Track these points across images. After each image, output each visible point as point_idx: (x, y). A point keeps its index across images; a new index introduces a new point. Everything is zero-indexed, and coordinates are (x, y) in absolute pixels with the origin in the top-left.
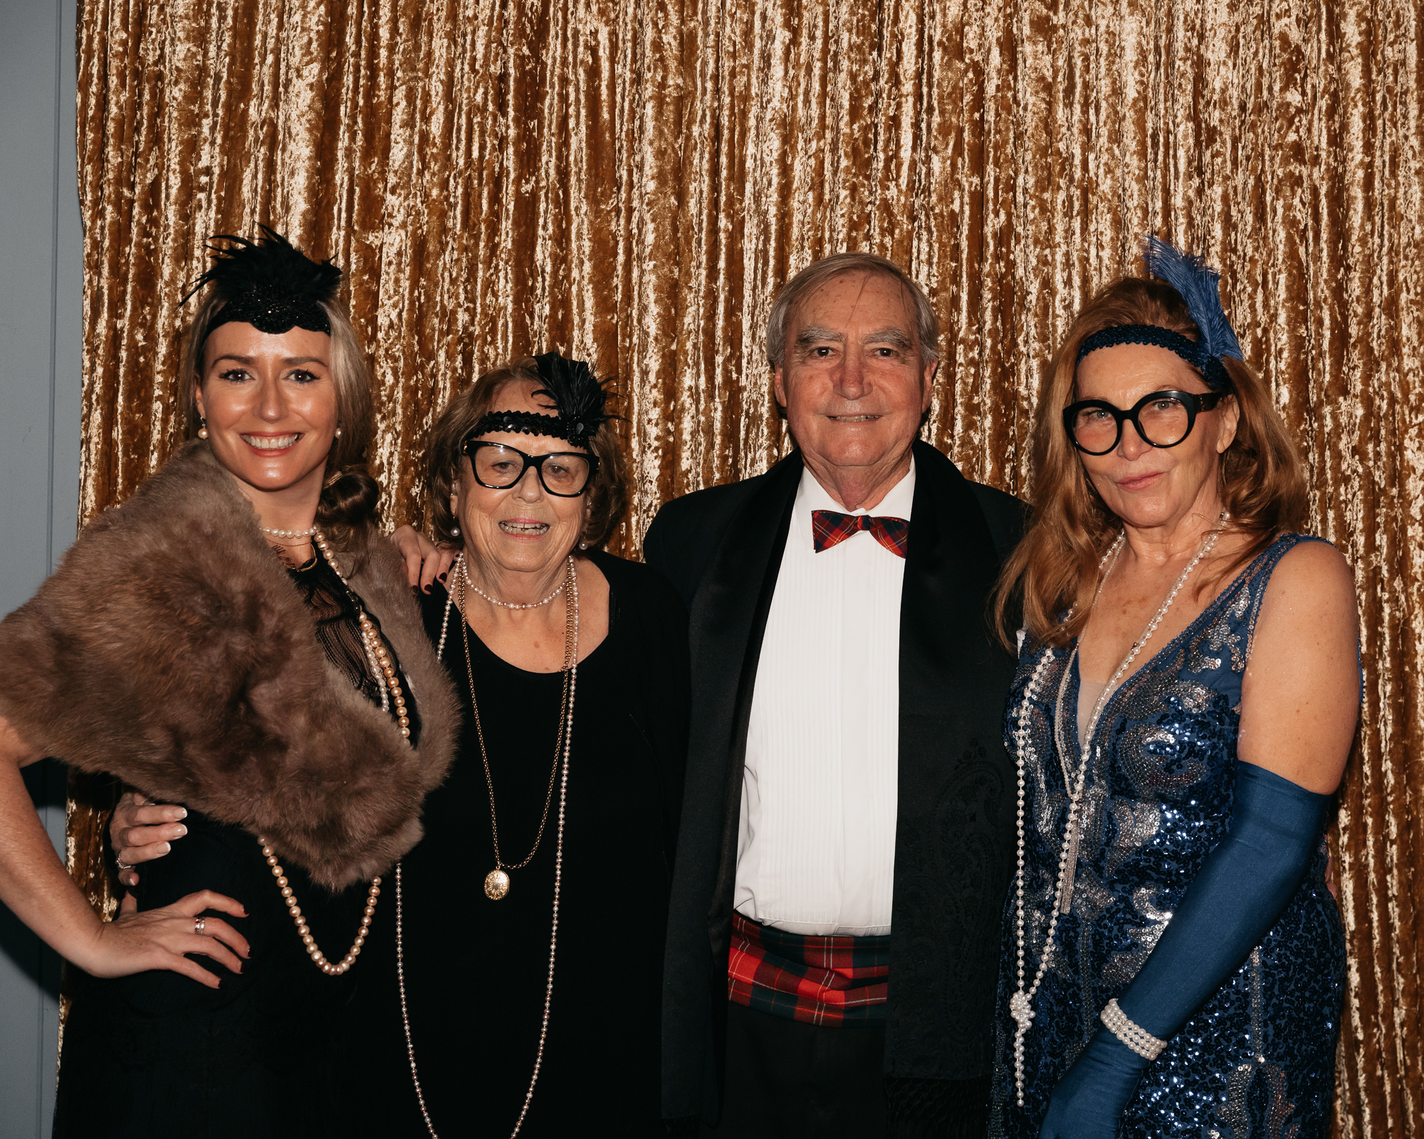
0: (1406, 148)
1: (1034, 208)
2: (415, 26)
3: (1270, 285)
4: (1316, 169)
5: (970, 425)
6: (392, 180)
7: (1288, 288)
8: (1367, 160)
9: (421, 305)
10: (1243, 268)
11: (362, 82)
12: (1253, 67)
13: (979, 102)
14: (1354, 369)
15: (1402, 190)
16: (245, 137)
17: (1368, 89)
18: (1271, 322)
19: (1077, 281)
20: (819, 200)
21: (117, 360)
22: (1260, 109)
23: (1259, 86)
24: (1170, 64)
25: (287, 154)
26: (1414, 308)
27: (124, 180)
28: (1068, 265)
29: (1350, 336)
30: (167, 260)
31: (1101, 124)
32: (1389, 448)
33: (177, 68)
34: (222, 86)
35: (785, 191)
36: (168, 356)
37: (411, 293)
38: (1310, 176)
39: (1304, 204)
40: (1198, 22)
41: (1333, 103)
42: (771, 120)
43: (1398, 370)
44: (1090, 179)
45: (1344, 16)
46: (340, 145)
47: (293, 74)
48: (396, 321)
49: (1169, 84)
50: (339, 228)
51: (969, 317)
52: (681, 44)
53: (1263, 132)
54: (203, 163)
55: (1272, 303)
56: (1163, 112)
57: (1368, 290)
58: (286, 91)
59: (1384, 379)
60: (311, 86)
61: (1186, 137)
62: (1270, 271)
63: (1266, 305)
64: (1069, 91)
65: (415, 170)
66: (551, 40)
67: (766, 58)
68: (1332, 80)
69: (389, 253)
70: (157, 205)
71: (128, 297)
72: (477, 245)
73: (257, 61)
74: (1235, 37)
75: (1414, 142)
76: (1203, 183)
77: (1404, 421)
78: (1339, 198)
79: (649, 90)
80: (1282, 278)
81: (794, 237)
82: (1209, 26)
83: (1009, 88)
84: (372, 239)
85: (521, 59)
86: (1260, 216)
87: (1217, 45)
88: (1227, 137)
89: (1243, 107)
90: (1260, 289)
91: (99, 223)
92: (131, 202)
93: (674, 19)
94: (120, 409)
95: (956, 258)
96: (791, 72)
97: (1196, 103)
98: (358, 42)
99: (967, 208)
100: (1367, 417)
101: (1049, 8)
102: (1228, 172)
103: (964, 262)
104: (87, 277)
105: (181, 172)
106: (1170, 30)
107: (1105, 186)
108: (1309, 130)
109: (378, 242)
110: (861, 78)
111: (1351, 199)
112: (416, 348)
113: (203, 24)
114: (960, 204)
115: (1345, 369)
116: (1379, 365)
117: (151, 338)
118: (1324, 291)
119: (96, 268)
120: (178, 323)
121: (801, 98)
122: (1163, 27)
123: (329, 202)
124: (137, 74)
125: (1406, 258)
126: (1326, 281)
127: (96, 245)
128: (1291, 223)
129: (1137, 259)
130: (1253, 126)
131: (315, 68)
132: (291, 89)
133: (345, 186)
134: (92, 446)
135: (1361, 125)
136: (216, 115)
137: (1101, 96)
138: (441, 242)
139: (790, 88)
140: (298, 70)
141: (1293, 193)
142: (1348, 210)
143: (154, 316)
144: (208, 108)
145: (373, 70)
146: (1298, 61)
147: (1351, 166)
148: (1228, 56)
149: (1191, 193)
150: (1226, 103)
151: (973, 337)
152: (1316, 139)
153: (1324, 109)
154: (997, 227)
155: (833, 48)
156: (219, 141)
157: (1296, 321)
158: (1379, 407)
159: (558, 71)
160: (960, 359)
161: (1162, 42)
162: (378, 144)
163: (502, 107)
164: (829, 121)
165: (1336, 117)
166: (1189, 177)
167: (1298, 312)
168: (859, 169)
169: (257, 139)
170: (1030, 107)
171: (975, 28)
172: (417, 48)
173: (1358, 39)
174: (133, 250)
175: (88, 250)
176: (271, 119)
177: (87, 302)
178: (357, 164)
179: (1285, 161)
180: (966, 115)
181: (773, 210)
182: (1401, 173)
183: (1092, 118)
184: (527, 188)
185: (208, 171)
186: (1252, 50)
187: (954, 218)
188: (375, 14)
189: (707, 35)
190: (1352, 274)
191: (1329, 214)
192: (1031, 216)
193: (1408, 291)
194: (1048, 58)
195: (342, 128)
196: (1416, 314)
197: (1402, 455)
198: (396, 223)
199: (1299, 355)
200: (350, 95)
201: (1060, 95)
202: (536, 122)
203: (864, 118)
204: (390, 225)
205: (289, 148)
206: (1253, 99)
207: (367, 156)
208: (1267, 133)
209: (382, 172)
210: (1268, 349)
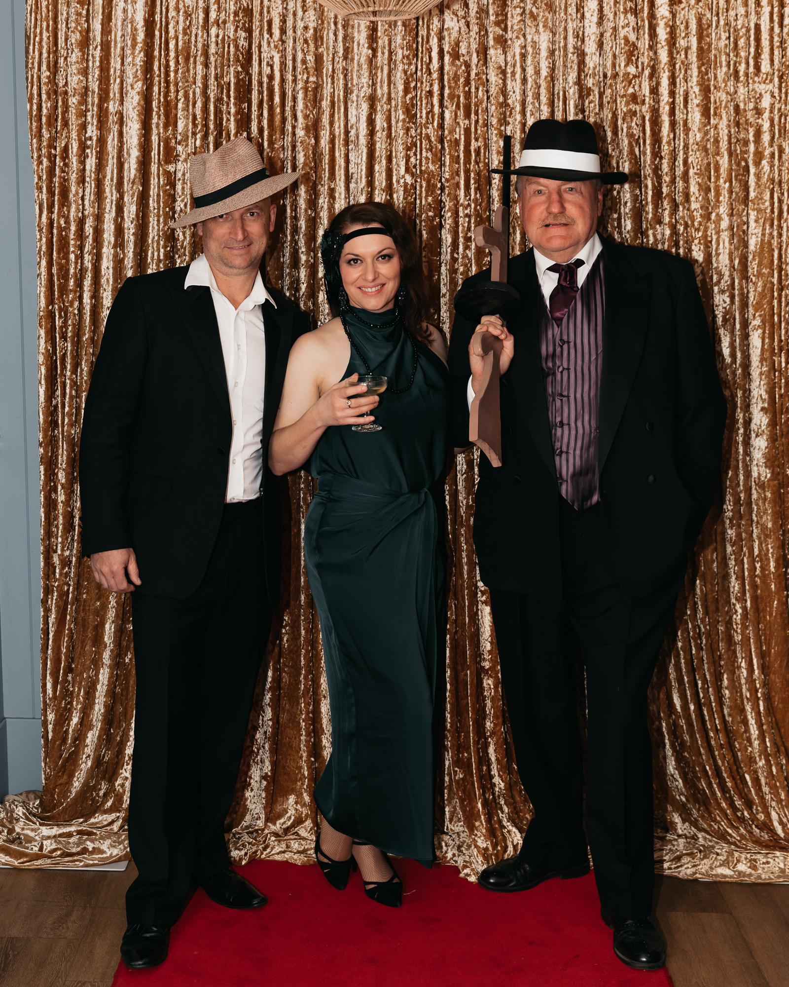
0: (691, 92)
1: (497, 135)
2: (187, 59)
4: (643, 107)
5: (467, 247)
6: (179, 138)
8: (671, 100)
11: (162, 90)
12: (610, 55)
13: (467, 82)
14: (666, 209)
15: (690, 115)
16: (108, 120)
17: (672, 63)
20: (389, 136)
21: (52, 233)
22: (615, 76)
23: (614, 65)
24: (566, 55)
25: (128, 128)
26: (696, 177)
27: (51, 146)
29: (663, 193)
30: (73, 184)
31: (529, 90)
32: (685, 250)
33: (74, 89)
34: (96, 95)
35: (372, 133)
36: (76, 231)
38: (640, 111)
39: (637, 125)
40: (581, 33)
41: (652, 71)
42: (364, 97)
43: (688, 210)
45: (656, 25)
46: (153, 121)
47: (129, 88)
48: (183, 208)
49: (565, 66)
50: (154, 163)
51: (465, 192)
52: (316, 60)
53: (616, 88)
54: (87, 136)
56: (561, 81)
57: (673, 168)
58: (127, 96)
59: (681, 214)
60: (138, 93)
61: (574, 93)
62: (621, 161)
64: (513, 74)
65: (190, 133)
66: (254, 63)
67: (360, 65)
68: (652, 59)
69: (179, 175)
70: (67, 157)
71: (56, 203)
73: (112, 82)
74: (600, 40)
75: (696, 89)
77: (692, 236)
78: (656, 122)
79: (300, 85)
80: (627, 165)
81: (377, 155)
82: (586, 35)
83: (483, 73)
84: (171, 168)
85: (237, 73)
86: (615, 133)
87: (591, 44)
88: (596, 93)
89: (605, 76)
91: (41, 166)
92: (55, 156)
93: (312, 47)
94: (55, 258)
95: (458, 163)
96: (374, 72)
97: (579, 75)
98: (160, 69)
99: (463, 137)
100: (671, 235)
101: (503, 30)
102: (597, 111)
103: (462, 165)
104: (37, 194)
105: (79, 140)
106: (565, 38)
108: (640, 86)
109: (173, 170)
110: (409, 73)
111: (662, 121)
113: (85, 65)
114: (460, 134)
115: (660, 210)
116: (678, 207)
117: (67, 222)
118: (648, 171)
119: (40, 189)
120: (80, 215)
121: (379, 84)
122: (562, 36)
123: (149, 151)
124: (54, 92)
125: (692, 150)
126: (649, 165)
127: (40, 178)
128: (630, 136)
130: (611, 85)
131: (140, 84)
132: (129, 94)
133: (157, 143)
134: (42, 277)
135: (667, 82)
136: (93, 110)
137: (529, 75)
139: (373, 80)
140: (132, 86)
141: (632, 121)
142: (661, 127)
143: (69, 212)
144: (90, 107)
145: (167, 82)
146: (634, 50)
147: (662, 104)
148: (597, 50)
150: (595, 75)
151: (467, 203)
152: (643, 91)
153: (647, 75)
155: (394, 58)
156: (95, 123)
158: (679, 230)
159: (257, 78)
160: (461, 214)
161: (562, 44)
162: (172, 121)
164: (393, 95)
165: (654, 79)
168: (410, 119)
169: (113, 122)
170: (494, 82)
171: (465, 43)
172: (188, 70)
173: (666, 37)
174: (57, 179)
175: (36, 180)
176: (120, 111)
177: (37, 207)
178: (161, 131)
179: (627, 104)
180: (461, 88)
181: (365, 143)
182: (689, 106)
185: (90, 138)
186: (610, 45)
187: (457, 142)
188: (167, 55)
189: (328, 55)
190: (664, 161)
191: (652, 130)
192: (495, 139)
193: (693, 168)
194: (503, 56)
195: (154, 113)
196: (697, 180)
197: (691, 254)
198: (181, 159)
199: (635, 204)
200: (157, 96)
201: (509, 75)
202: (246, 104)
203: (411, 93)
204: (179, 160)
205: (129, 125)
206: (610, 71)
207: (166, 126)
208: (618, 89)
209: (174, 135)
210: (620, 202)
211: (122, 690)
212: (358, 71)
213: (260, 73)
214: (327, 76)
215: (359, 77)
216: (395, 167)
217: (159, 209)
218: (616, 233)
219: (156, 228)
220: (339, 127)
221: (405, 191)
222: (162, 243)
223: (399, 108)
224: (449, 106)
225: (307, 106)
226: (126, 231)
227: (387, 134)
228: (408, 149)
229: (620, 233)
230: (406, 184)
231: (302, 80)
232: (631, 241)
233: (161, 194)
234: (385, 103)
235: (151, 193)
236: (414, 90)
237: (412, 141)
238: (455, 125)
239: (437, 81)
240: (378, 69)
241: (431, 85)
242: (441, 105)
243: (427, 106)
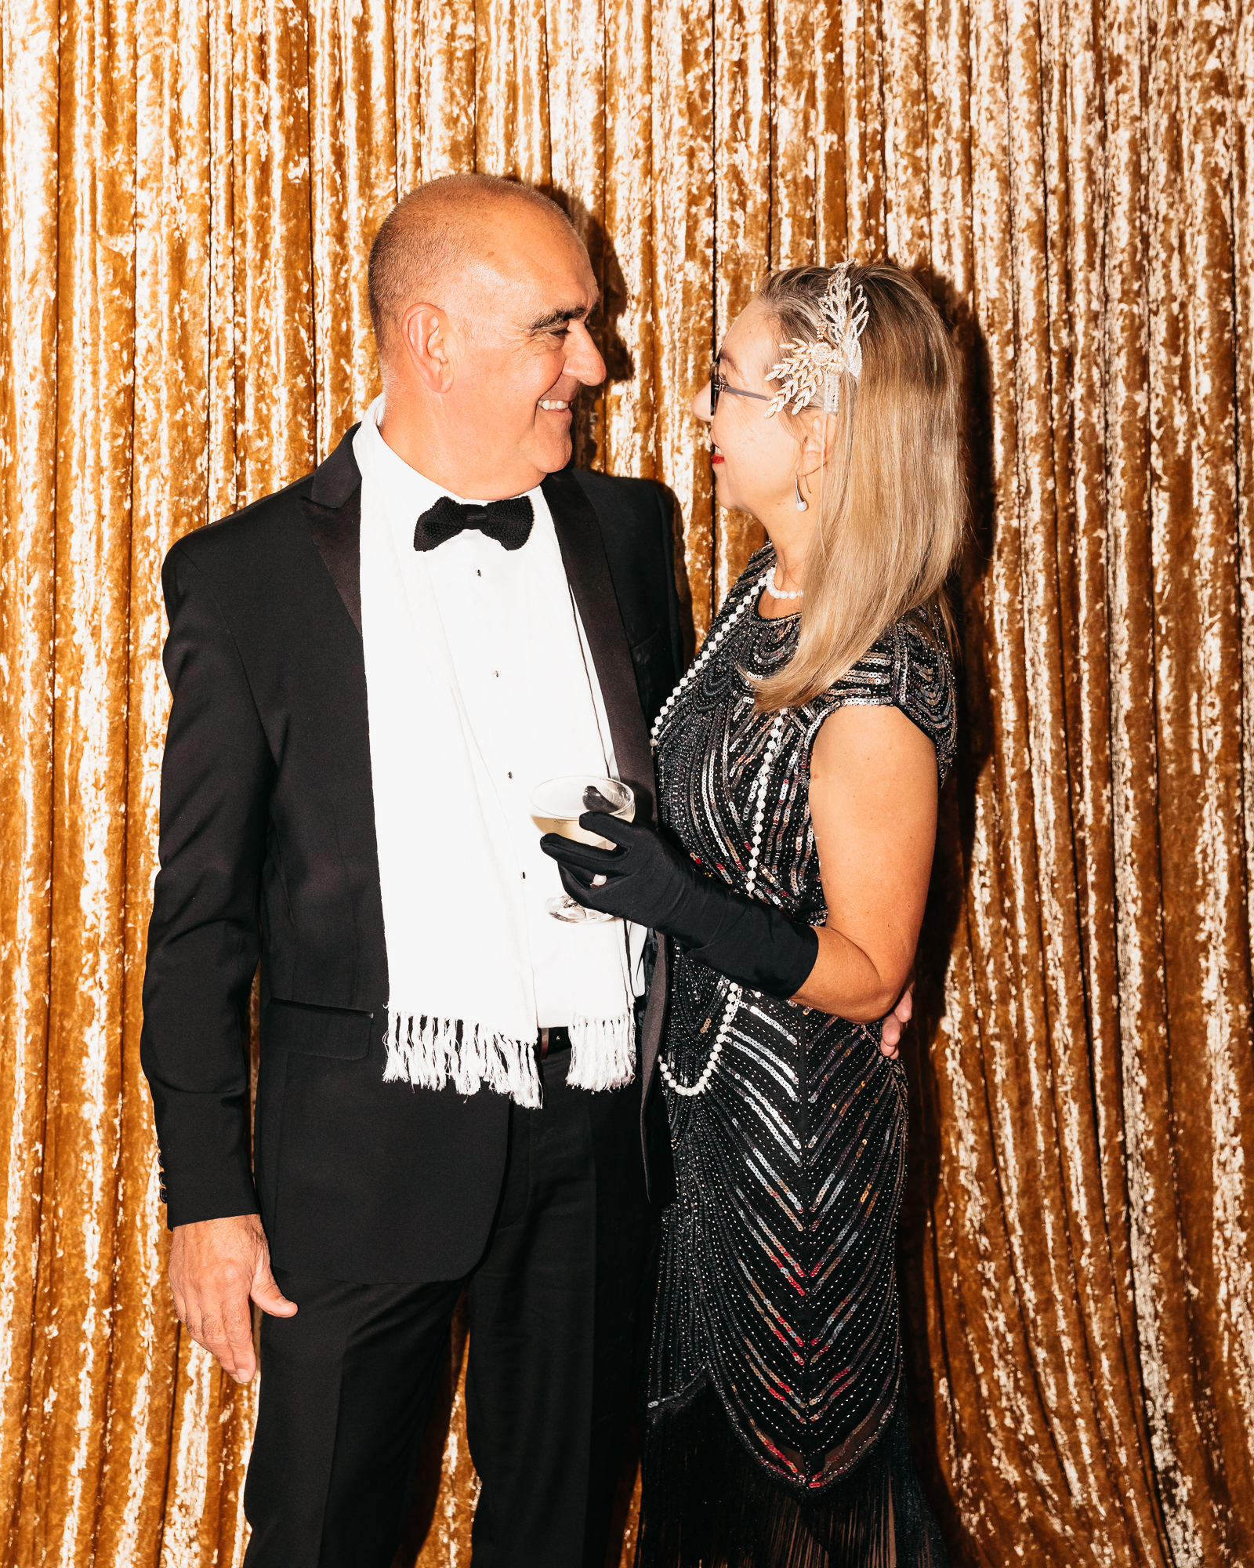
1: (906, 168)
3: (1188, 250)
4: (1241, 103)
6: (142, 172)
7: (1210, 252)
9: (184, 325)
10: (1155, 229)
11: (99, 52)
13: (834, 40)
18: (1190, 294)
19: (958, 256)
20: (648, 171)
22: (1175, 29)
25: (17, 144)
28: (947, 235)
31: (982, 59)
35: (606, 160)
37: (171, 310)
38: (1234, 112)
39: (1227, 147)
42: (584, 74)
44: (971, 128)
46: (78, 130)
47: (17, 46)
48: (155, 343)
50: (83, 233)
53: (1178, 59)
55: (1190, 270)
56: (1056, 41)
58: (11, 68)
60: (41, 59)
61: (1084, 70)
62: (1188, 232)
63: (1183, 275)
64: (943, 20)
65: (166, 160)
69: (142, 263)
72: (244, 244)
76: (1105, 126)
79: (435, 44)
80: (1202, 241)
81: (618, 217)
83: (872, 20)
84: (122, 244)
85: (285, 11)
86: (1176, 165)
88: (1135, 68)
89: (1153, 29)
90: (1176, 253)
95: (812, 234)
96: (608, 13)
97: (1096, 26)
98: (91, 3)
99: (822, 173)
102: (1136, 111)
107: (988, 137)
108: (1233, 54)
109: (131, 251)
112: (182, 375)
114: (815, 167)
121: (621, 44)
123: (68, 204)
128: (1211, 171)
129: (1029, 225)
130: (1166, 52)
131: (44, 37)
132: (15, 65)
133: (87, 182)
137: (982, 24)
138: (204, 245)
139: (606, 32)
140: (23, 42)
141: (1215, 135)
145: (109, 34)
149: (1092, 141)
150: (1131, 25)
152: (1241, 65)
154: (865, 195)
157: (1219, 293)
159: (328, 26)
162: (122, 129)
163: (263, 75)
164: (655, 72)
166: (1090, 120)
167: (1221, 282)
168: (698, 130)
170: (897, 43)
172: (161, 6)
178: (98, 154)
179: (1205, 94)
180: (818, 54)
183: (973, 53)
184: (296, 173)
187: (809, 186)
192: (903, 179)
195: (79, 111)
198: (149, 221)
199: (1222, 334)
200: (86, 69)
201: (933, 25)
202: (305, 90)
203: (699, 65)
204: (142, 227)
205: (19, 139)
206: (1165, 18)
207: (110, 140)
208: (1182, 60)
209: (130, 162)
210: (1186, 329)
211: (38, 1477)
212: (571, 11)
213: (335, 16)
214: (497, 21)
215: (574, 27)
216: (660, 244)
217: (95, 344)
218: (1175, 401)
219: (90, 390)
220: (529, 147)
221: (687, 301)
222: (106, 426)
223: (672, 100)
224: (791, 100)
225: (453, 95)
226: (18, 399)
227: (645, 164)
228: (693, 200)
229: (1187, 401)
230: (687, 286)
231: (441, 32)
232: (1212, 419)
233: (101, 307)
234: (640, 89)
235: (76, 305)
236: (707, 56)
237: (703, 182)
238: (804, 145)
239: (759, 38)
240: (618, 7)
241: (744, 48)
242: (769, 96)
243: (732, 99)
